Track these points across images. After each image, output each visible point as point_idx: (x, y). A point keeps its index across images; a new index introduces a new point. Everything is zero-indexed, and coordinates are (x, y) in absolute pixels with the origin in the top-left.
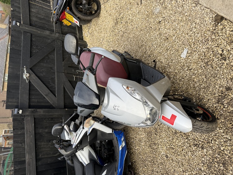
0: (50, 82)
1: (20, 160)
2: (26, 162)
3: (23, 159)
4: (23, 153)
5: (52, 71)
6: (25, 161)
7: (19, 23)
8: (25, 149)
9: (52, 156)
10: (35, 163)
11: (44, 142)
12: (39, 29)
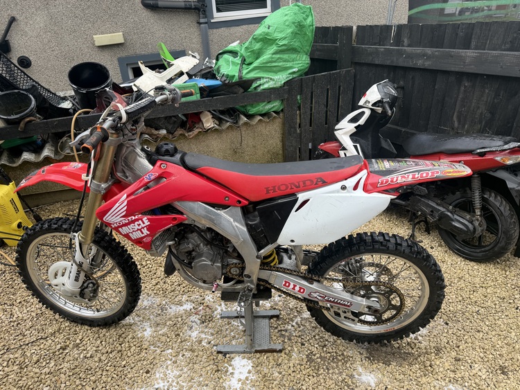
1: (473, 36)
2: (461, 51)
3: (473, 44)
4: (487, 46)
6: (468, 48)
8: (496, 50)
9: (457, 110)
10: (453, 69)
11: (494, 99)
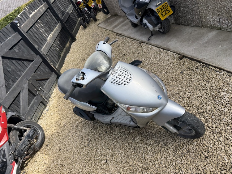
0: (10, 79)
5: (19, 73)
7: (19, 25)
12: (31, 40)
